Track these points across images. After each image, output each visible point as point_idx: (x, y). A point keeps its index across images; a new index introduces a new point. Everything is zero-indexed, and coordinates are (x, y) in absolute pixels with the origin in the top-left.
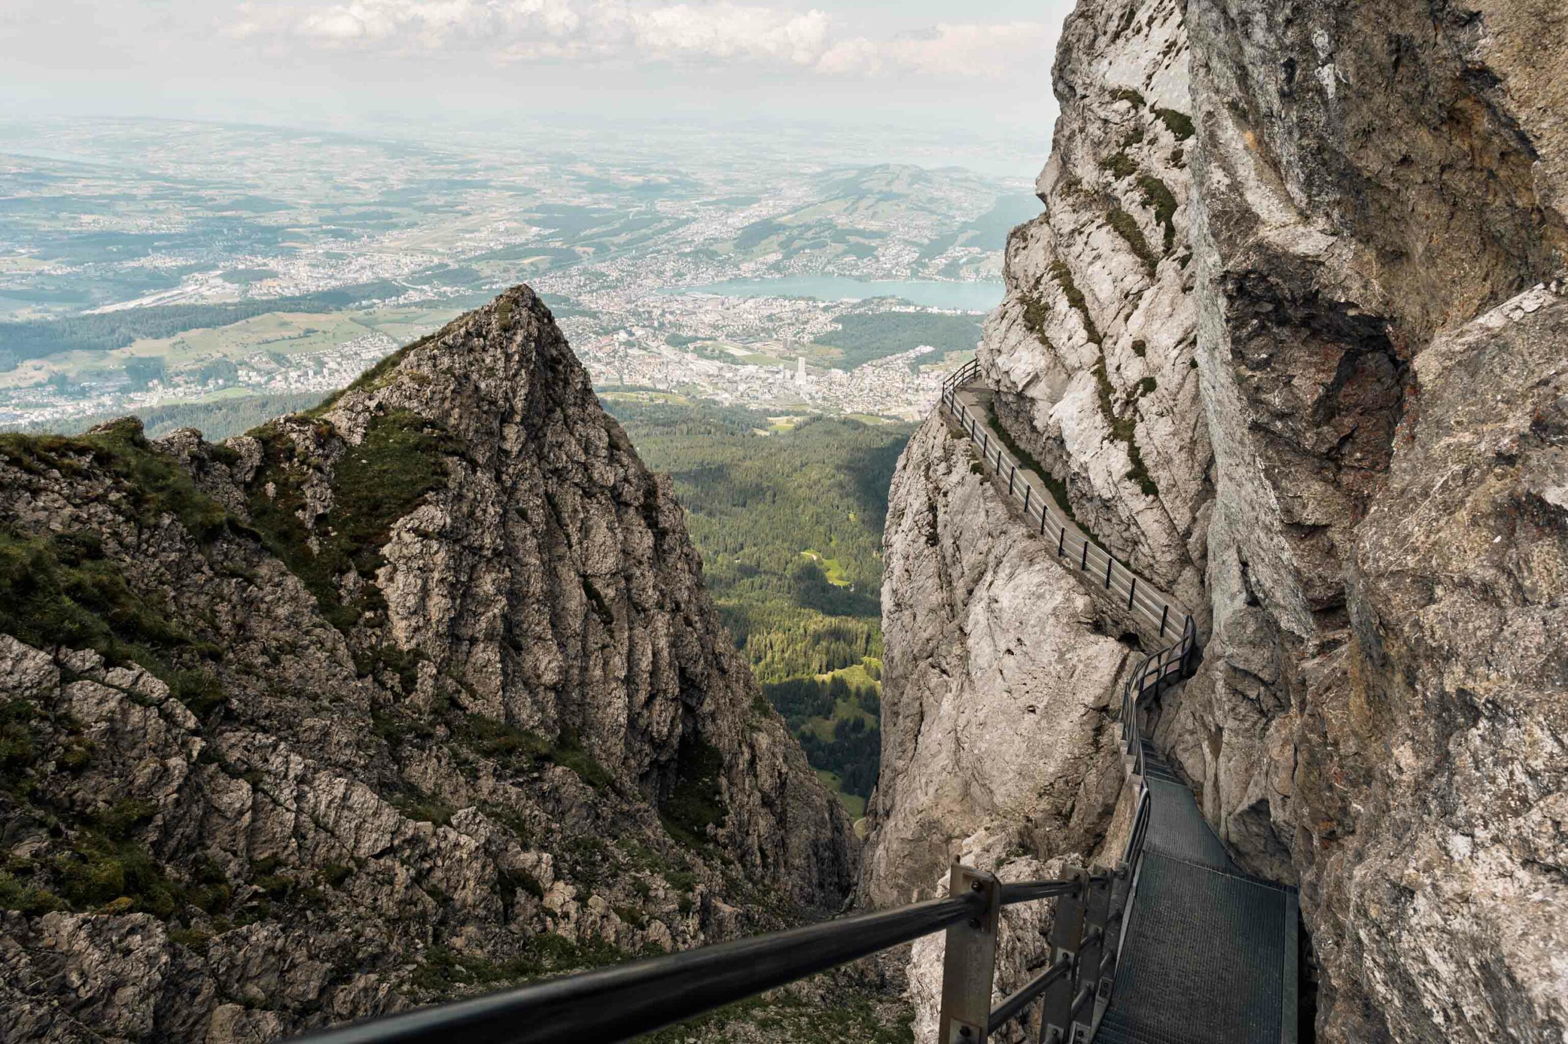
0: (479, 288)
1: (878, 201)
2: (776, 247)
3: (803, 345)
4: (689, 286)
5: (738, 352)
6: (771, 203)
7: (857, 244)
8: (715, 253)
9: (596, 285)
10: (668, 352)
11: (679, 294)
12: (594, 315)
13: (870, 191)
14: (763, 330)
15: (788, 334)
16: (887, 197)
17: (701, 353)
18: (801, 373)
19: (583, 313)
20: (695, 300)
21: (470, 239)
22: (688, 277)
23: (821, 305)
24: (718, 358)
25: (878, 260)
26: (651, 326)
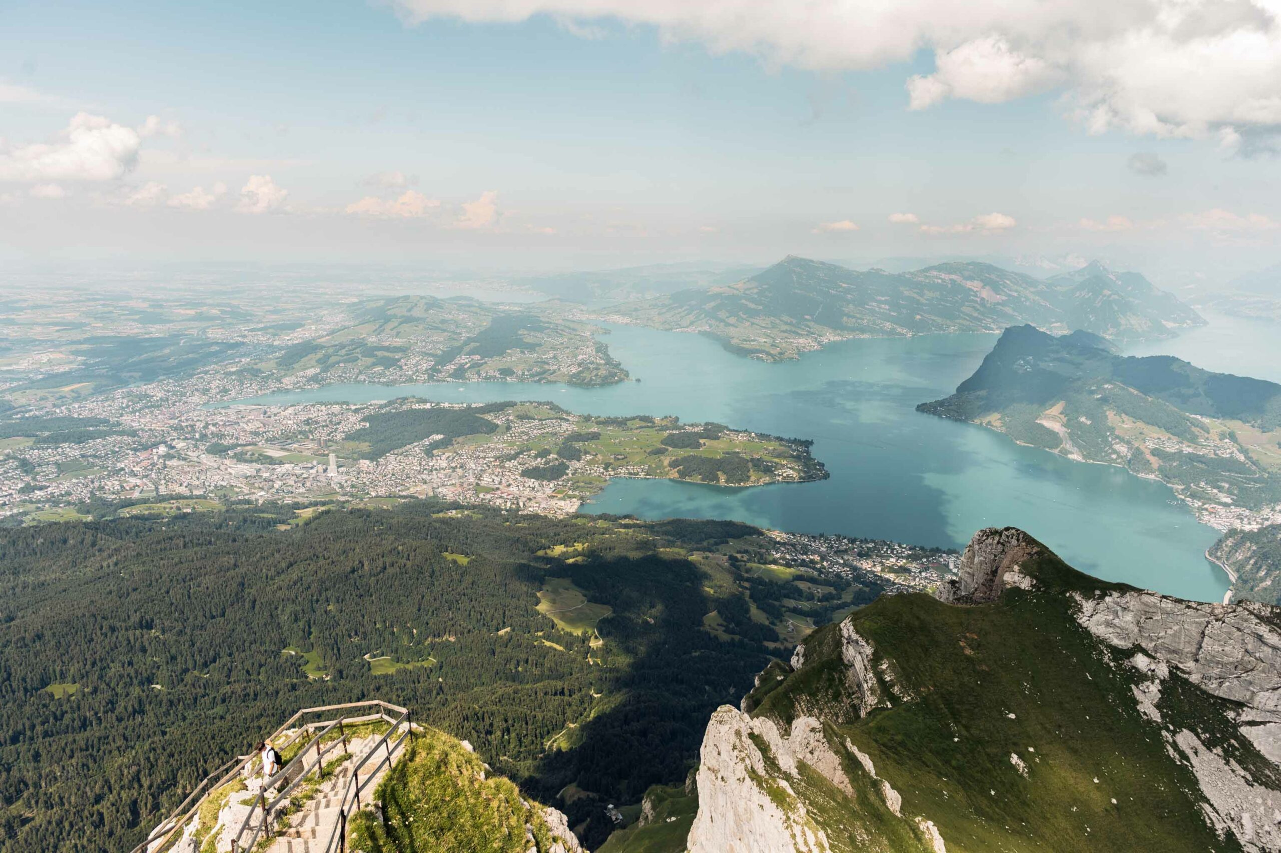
0: (10, 417)
1: (401, 323)
2: (313, 363)
3: (336, 442)
4: (234, 399)
5: (274, 453)
6: (313, 327)
7: (384, 358)
8: (259, 371)
9: (138, 406)
10: (208, 460)
11: (223, 408)
12: (133, 433)
13: (395, 316)
14: (300, 432)
15: (322, 434)
16: (408, 320)
17: (240, 458)
18: (332, 466)
19: (122, 433)
20: (238, 412)
21: (8, 371)
22: (233, 394)
23: (353, 407)
24: (256, 461)
25: (401, 368)
26: (192, 439)
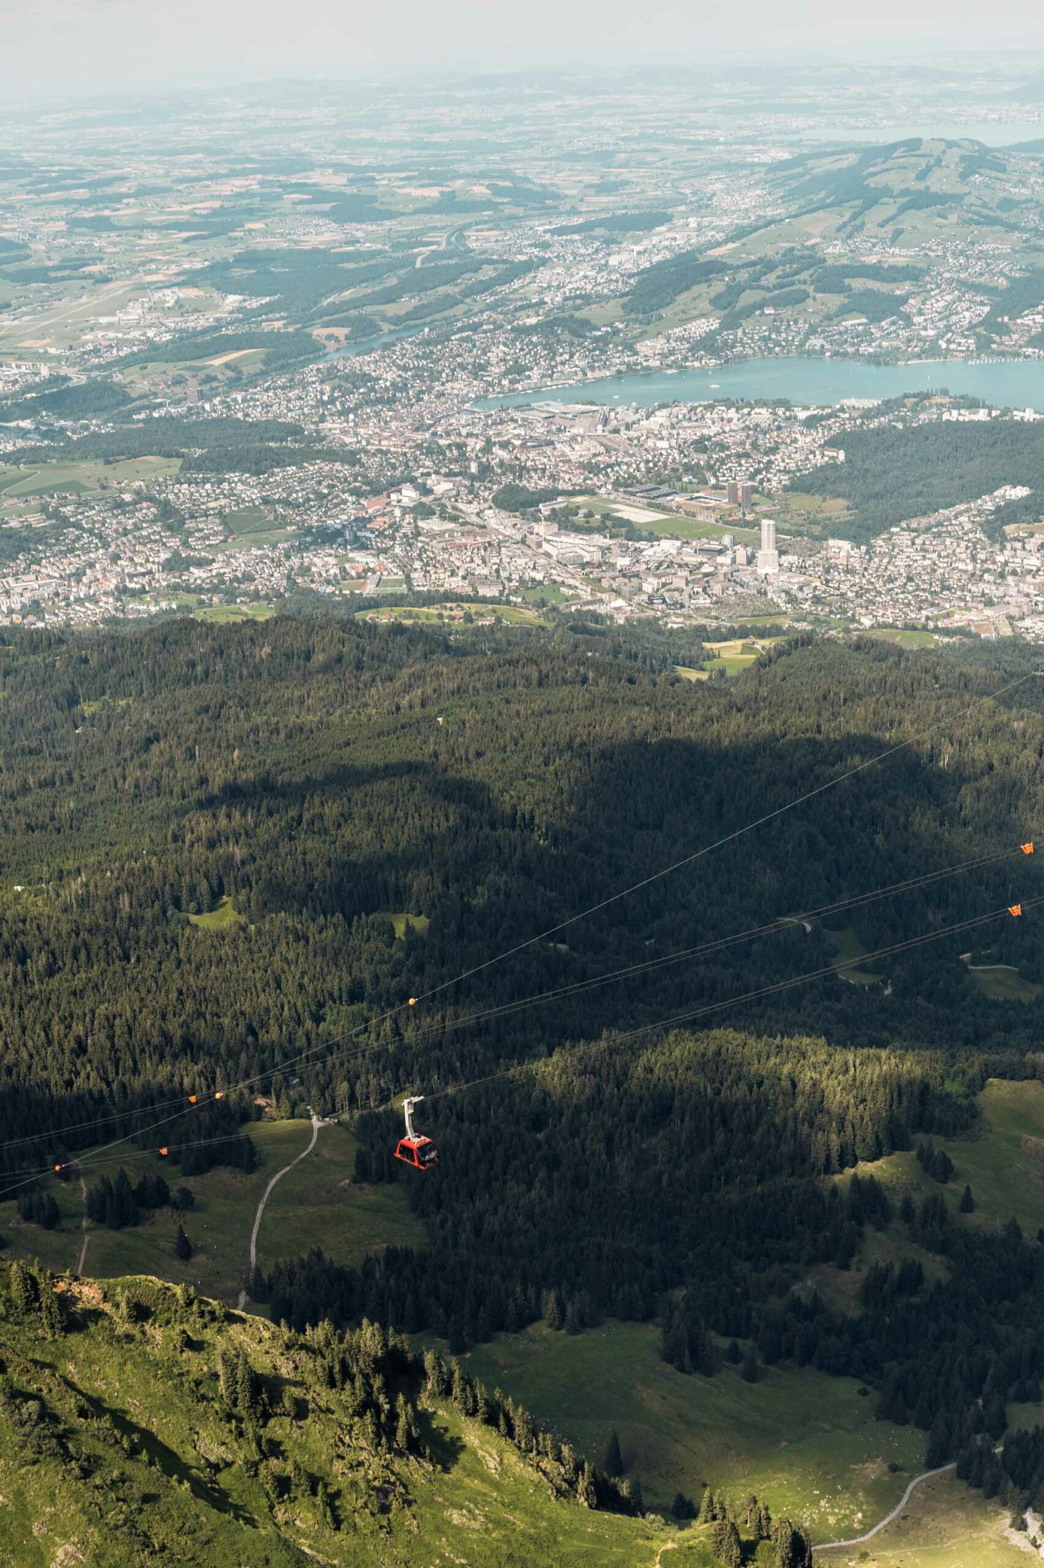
0: (127, 417)
1: (903, 209)
2: (704, 305)
3: (769, 495)
4: (537, 390)
5: (640, 516)
6: (693, 222)
7: (868, 293)
8: (585, 324)
9: (353, 400)
10: (499, 522)
11: (517, 408)
12: (351, 457)
13: (887, 191)
14: (688, 468)
15: (739, 475)
16: (920, 201)
17: (565, 521)
18: (767, 552)
19: (330, 455)
20: (551, 417)
21: (110, 326)
22: (535, 374)
23: (802, 415)
24: (600, 530)
25: (908, 319)
26: (463, 474)
